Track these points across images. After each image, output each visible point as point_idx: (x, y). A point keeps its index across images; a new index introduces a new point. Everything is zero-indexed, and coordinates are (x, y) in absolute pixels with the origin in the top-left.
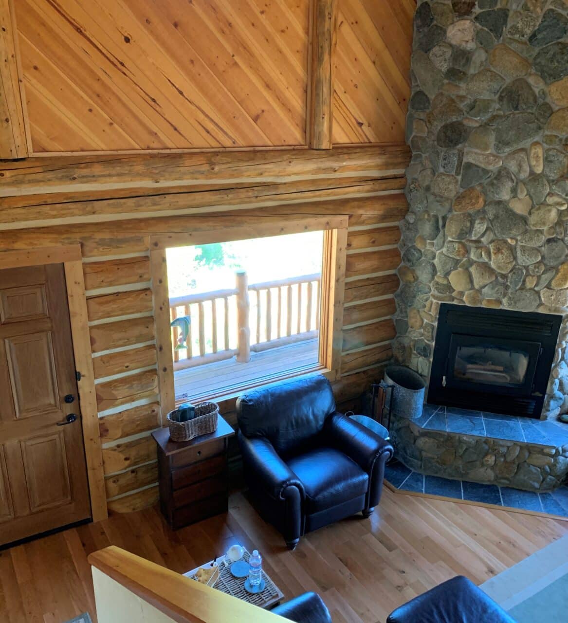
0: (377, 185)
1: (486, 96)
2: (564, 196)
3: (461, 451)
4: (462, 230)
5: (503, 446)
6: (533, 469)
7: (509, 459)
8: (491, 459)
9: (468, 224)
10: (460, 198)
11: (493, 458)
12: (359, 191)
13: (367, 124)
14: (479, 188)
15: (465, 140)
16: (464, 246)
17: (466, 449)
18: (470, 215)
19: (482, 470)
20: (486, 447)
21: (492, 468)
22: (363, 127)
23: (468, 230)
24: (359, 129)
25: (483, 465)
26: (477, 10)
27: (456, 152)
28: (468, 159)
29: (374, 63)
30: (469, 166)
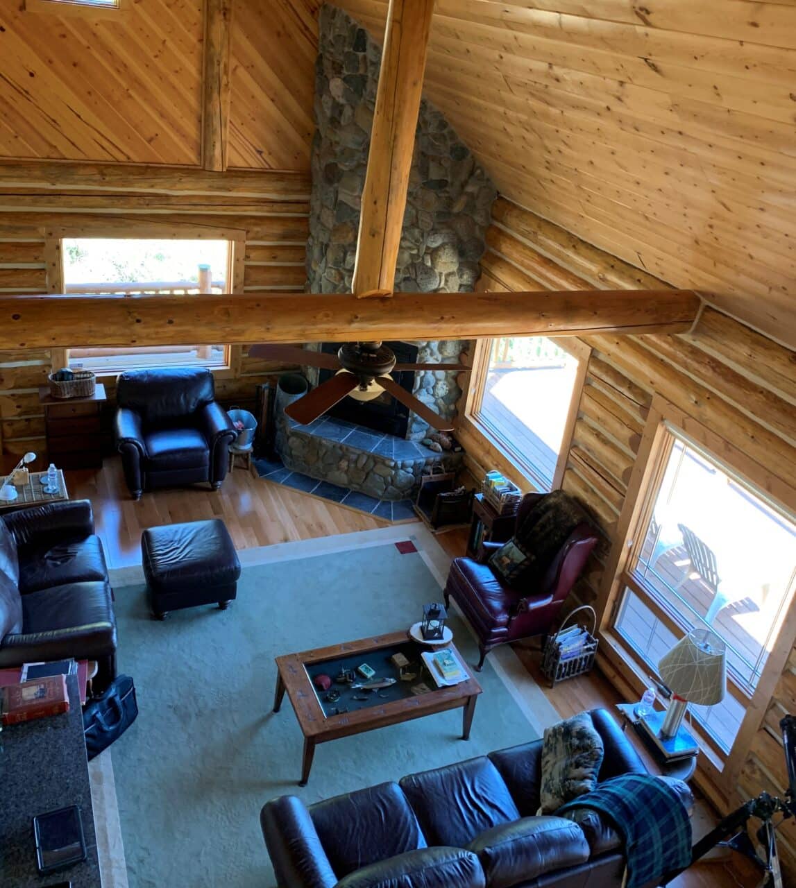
0: (276, 207)
1: (351, 145)
2: (413, 241)
3: (321, 454)
4: (336, 259)
5: (354, 453)
6: (377, 476)
7: (360, 465)
8: (344, 464)
9: (342, 255)
10: (336, 230)
11: (346, 463)
12: (257, 211)
13: (267, 152)
14: (349, 224)
15: (338, 181)
16: (340, 274)
17: (326, 453)
18: (343, 246)
19: (337, 473)
20: (340, 452)
21: (346, 472)
22: (263, 155)
23: (342, 260)
24: (258, 156)
25: (338, 469)
26: (345, 72)
27: (332, 189)
28: (341, 197)
29: (273, 100)
30: (342, 203)
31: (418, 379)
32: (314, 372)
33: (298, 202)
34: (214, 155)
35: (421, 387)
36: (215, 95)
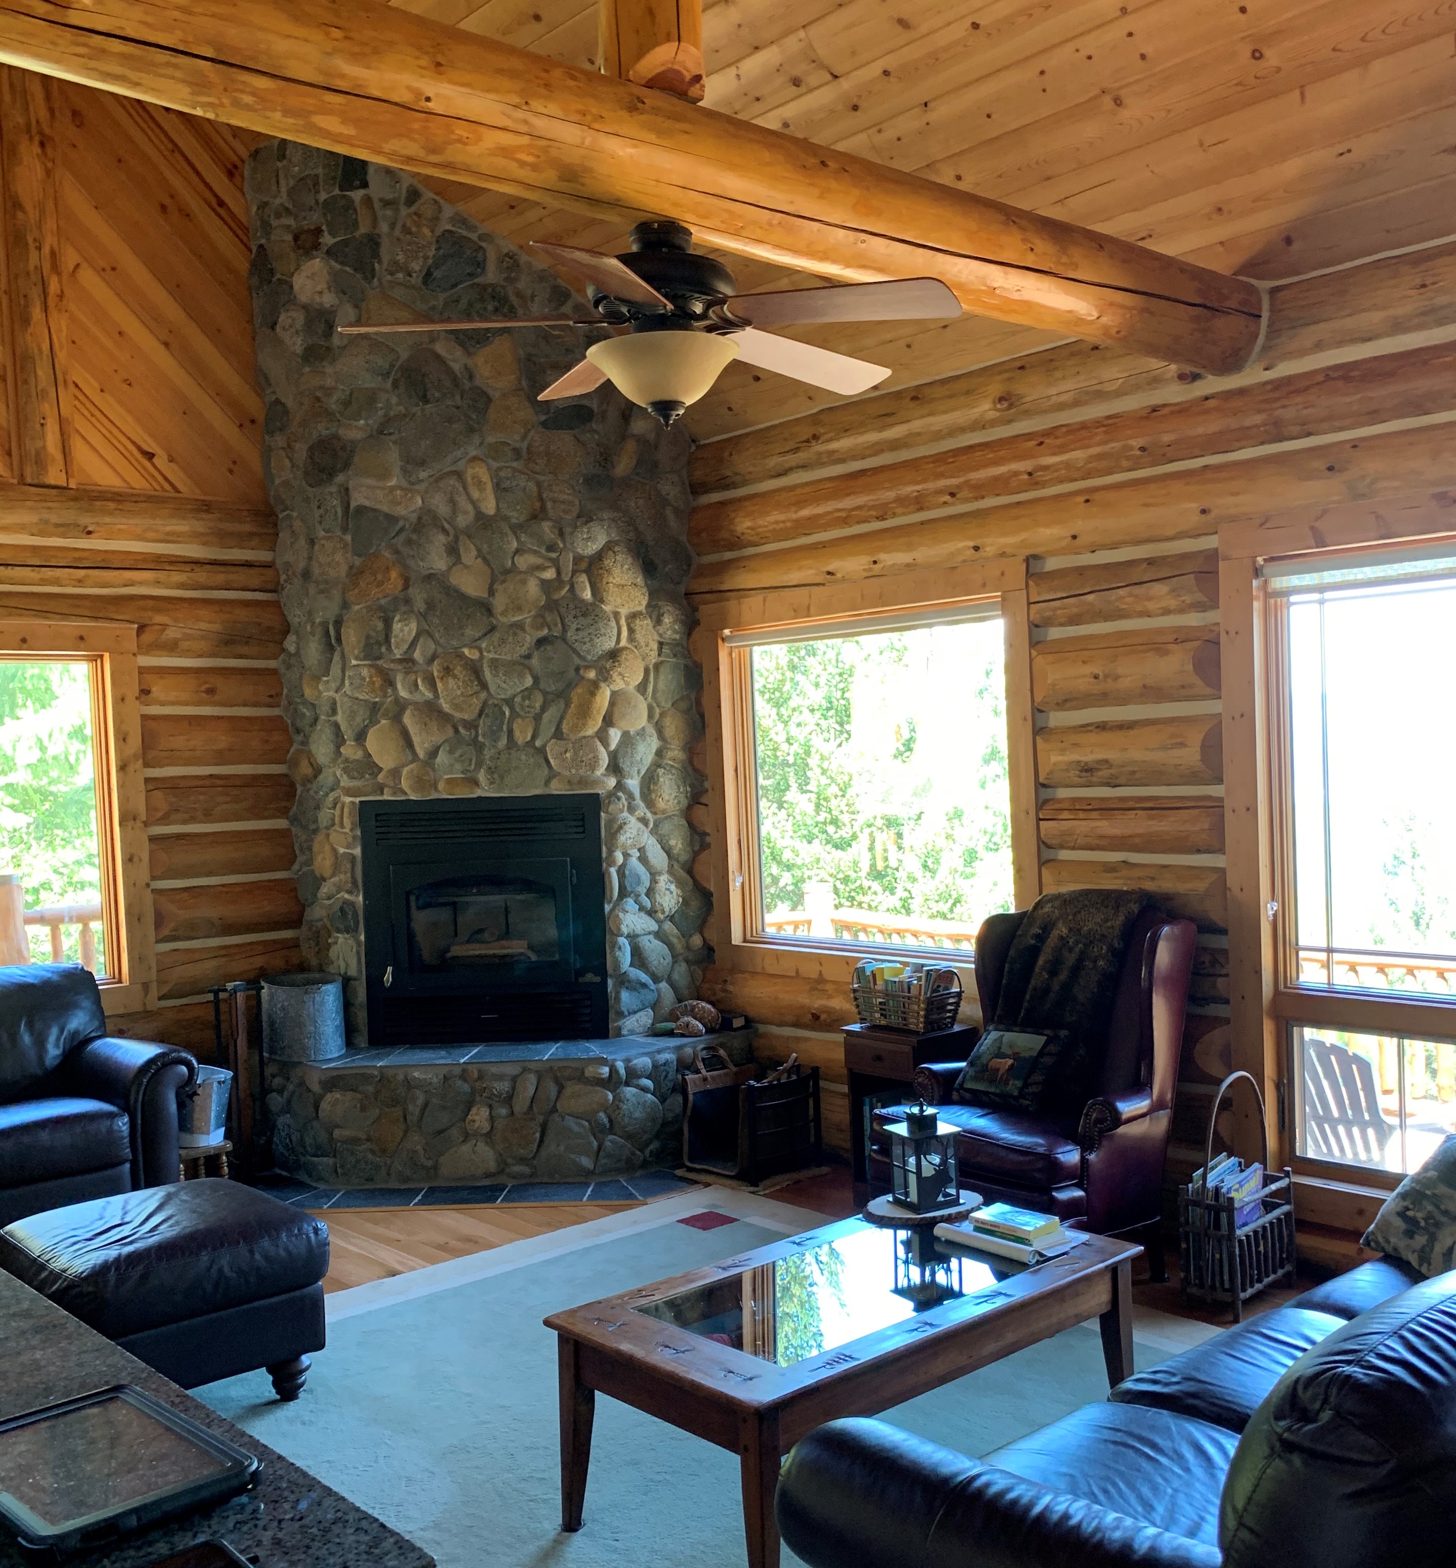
0: (201, 576)
1: (369, 382)
2: (543, 551)
3: (414, 1109)
4: (368, 637)
5: (500, 1078)
6: (571, 1122)
7: (521, 1104)
8: (480, 1116)
9: (380, 625)
10: (355, 574)
11: (485, 1112)
12: (158, 583)
13: (165, 457)
14: (387, 554)
15: (346, 466)
16: (382, 672)
17: (426, 1105)
18: (381, 608)
19: (465, 1148)
20: (466, 1088)
21: (489, 1136)
22: (155, 460)
23: (381, 638)
24: (147, 464)
25: (467, 1137)
26: (328, 240)
27: (334, 489)
28: (358, 499)
29: (166, 345)
30: (361, 510)
31: (613, 871)
32: (351, 942)
33: (248, 565)
34: (44, 447)
35: (623, 893)
36: (37, 313)
